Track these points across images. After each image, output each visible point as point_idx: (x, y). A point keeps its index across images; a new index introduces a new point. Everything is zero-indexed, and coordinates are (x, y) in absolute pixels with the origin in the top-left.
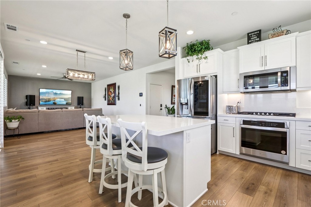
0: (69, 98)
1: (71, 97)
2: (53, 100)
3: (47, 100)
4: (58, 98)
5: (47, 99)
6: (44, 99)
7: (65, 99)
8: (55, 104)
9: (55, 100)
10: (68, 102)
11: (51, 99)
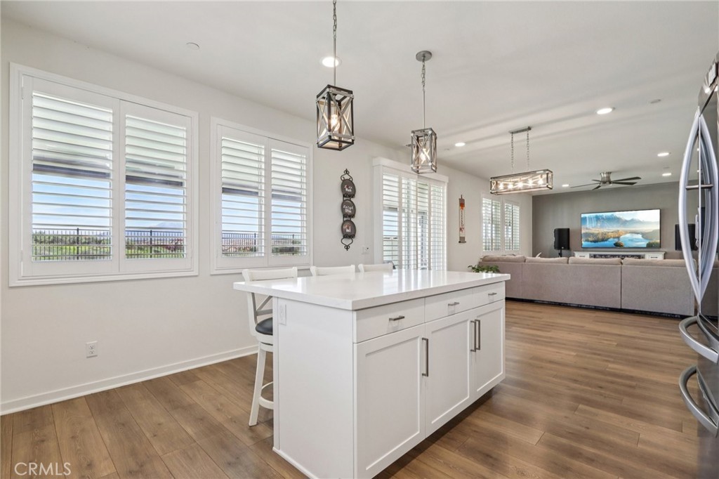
0: (654, 232)
1: (659, 228)
2: (614, 238)
3: (600, 237)
4: (626, 233)
5: (598, 234)
6: (592, 234)
7: (644, 235)
8: (618, 245)
9: (618, 238)
10: (651, 241)
11: (610, 234)
